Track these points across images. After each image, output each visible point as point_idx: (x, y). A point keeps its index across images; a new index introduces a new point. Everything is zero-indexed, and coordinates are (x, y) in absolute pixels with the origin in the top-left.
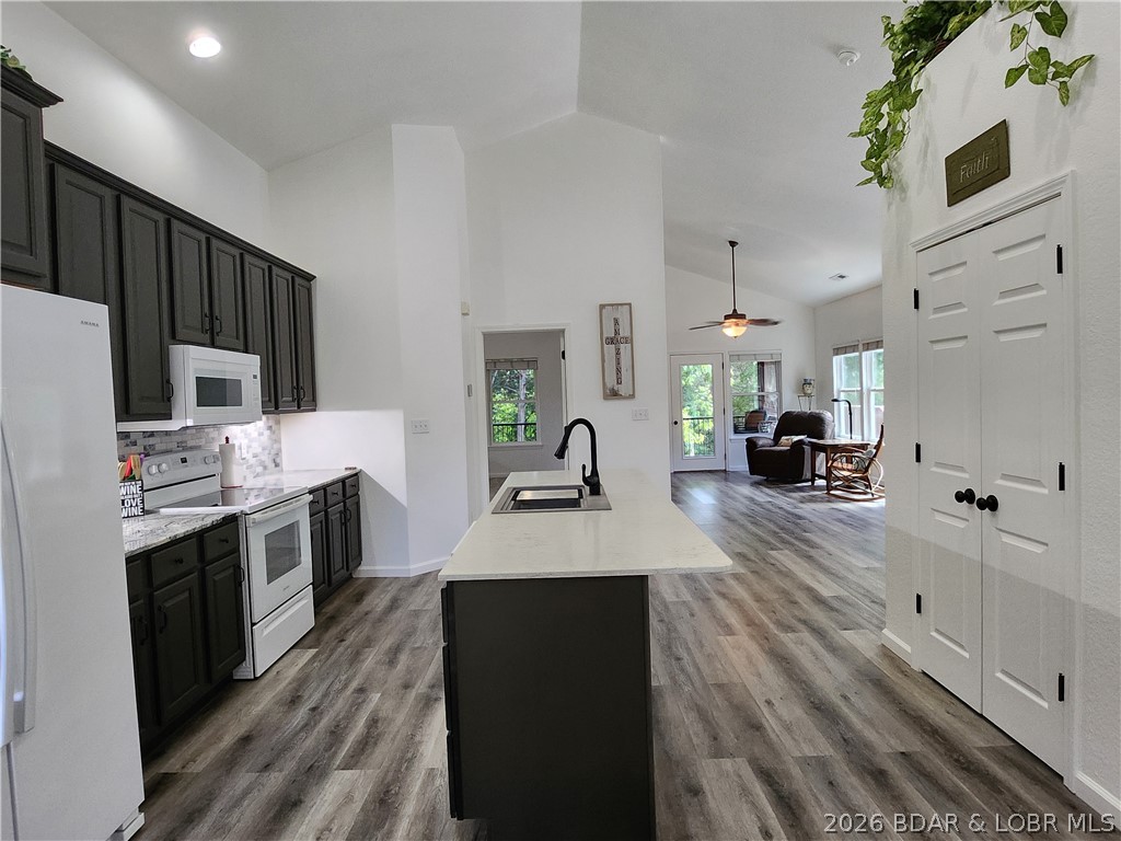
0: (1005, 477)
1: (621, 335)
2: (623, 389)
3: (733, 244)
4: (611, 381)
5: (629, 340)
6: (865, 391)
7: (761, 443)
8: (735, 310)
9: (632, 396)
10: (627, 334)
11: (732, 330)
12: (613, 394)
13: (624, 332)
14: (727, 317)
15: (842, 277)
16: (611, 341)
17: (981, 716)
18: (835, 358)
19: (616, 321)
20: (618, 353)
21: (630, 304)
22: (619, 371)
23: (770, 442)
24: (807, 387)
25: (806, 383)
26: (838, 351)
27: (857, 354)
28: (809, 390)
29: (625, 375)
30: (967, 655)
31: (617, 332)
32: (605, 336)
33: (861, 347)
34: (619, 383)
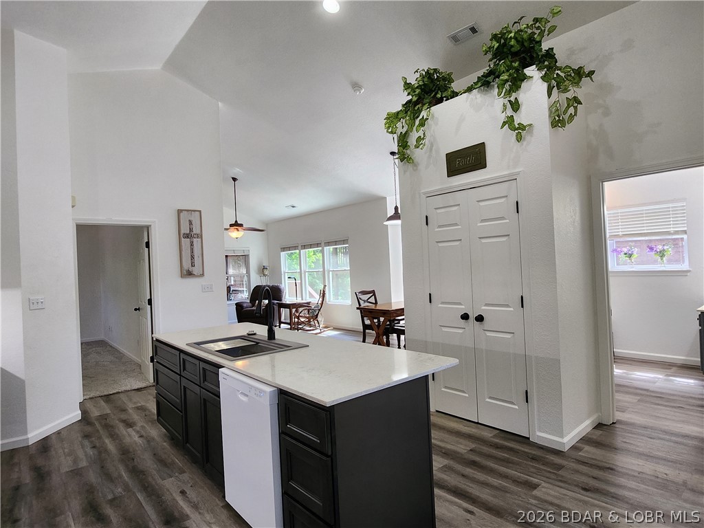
0: (487, 305)
1: (194, 232)
2: (196, 270)
3: (234, 179)
4: (187, 265)
5: (200, 236)
6: (303, 272)
7: (245, 305)
8: (236, 221)
9: (203, 275)
10: (198, 232)
11: (234, 234)
12: (190, 274)
13: (196, 230)
14: (231, 225)
15: (293, 207)
16: (187, 236)
17: (478, 423)
18: (282, 253)
19: (191, 223)
20: (192, 244)
21: (200, 211)
22: (192, 257)
23: (250, 304)
24: (265, 271)
25: (264, 268)
26: (284, 249)
27: (298, 251)
28: (266, 272)
29: (197, 261)
30: (467, 395)
31: (191, 230)
32: (182, 232)
33: (300, 247)
34: (193, 265)
